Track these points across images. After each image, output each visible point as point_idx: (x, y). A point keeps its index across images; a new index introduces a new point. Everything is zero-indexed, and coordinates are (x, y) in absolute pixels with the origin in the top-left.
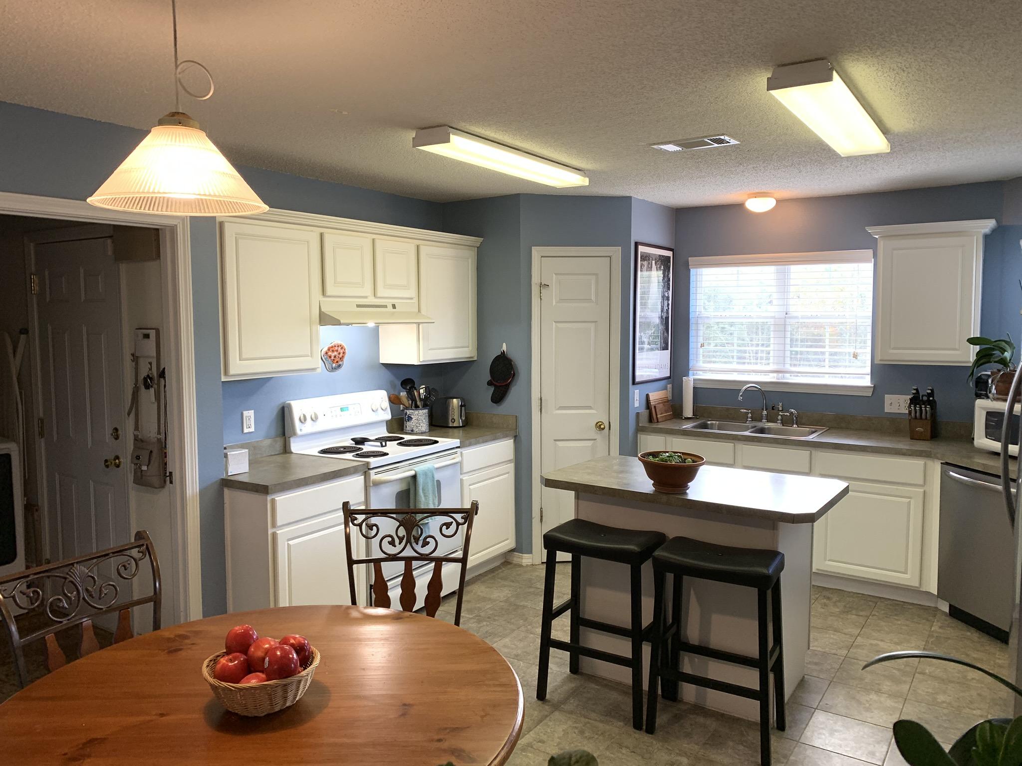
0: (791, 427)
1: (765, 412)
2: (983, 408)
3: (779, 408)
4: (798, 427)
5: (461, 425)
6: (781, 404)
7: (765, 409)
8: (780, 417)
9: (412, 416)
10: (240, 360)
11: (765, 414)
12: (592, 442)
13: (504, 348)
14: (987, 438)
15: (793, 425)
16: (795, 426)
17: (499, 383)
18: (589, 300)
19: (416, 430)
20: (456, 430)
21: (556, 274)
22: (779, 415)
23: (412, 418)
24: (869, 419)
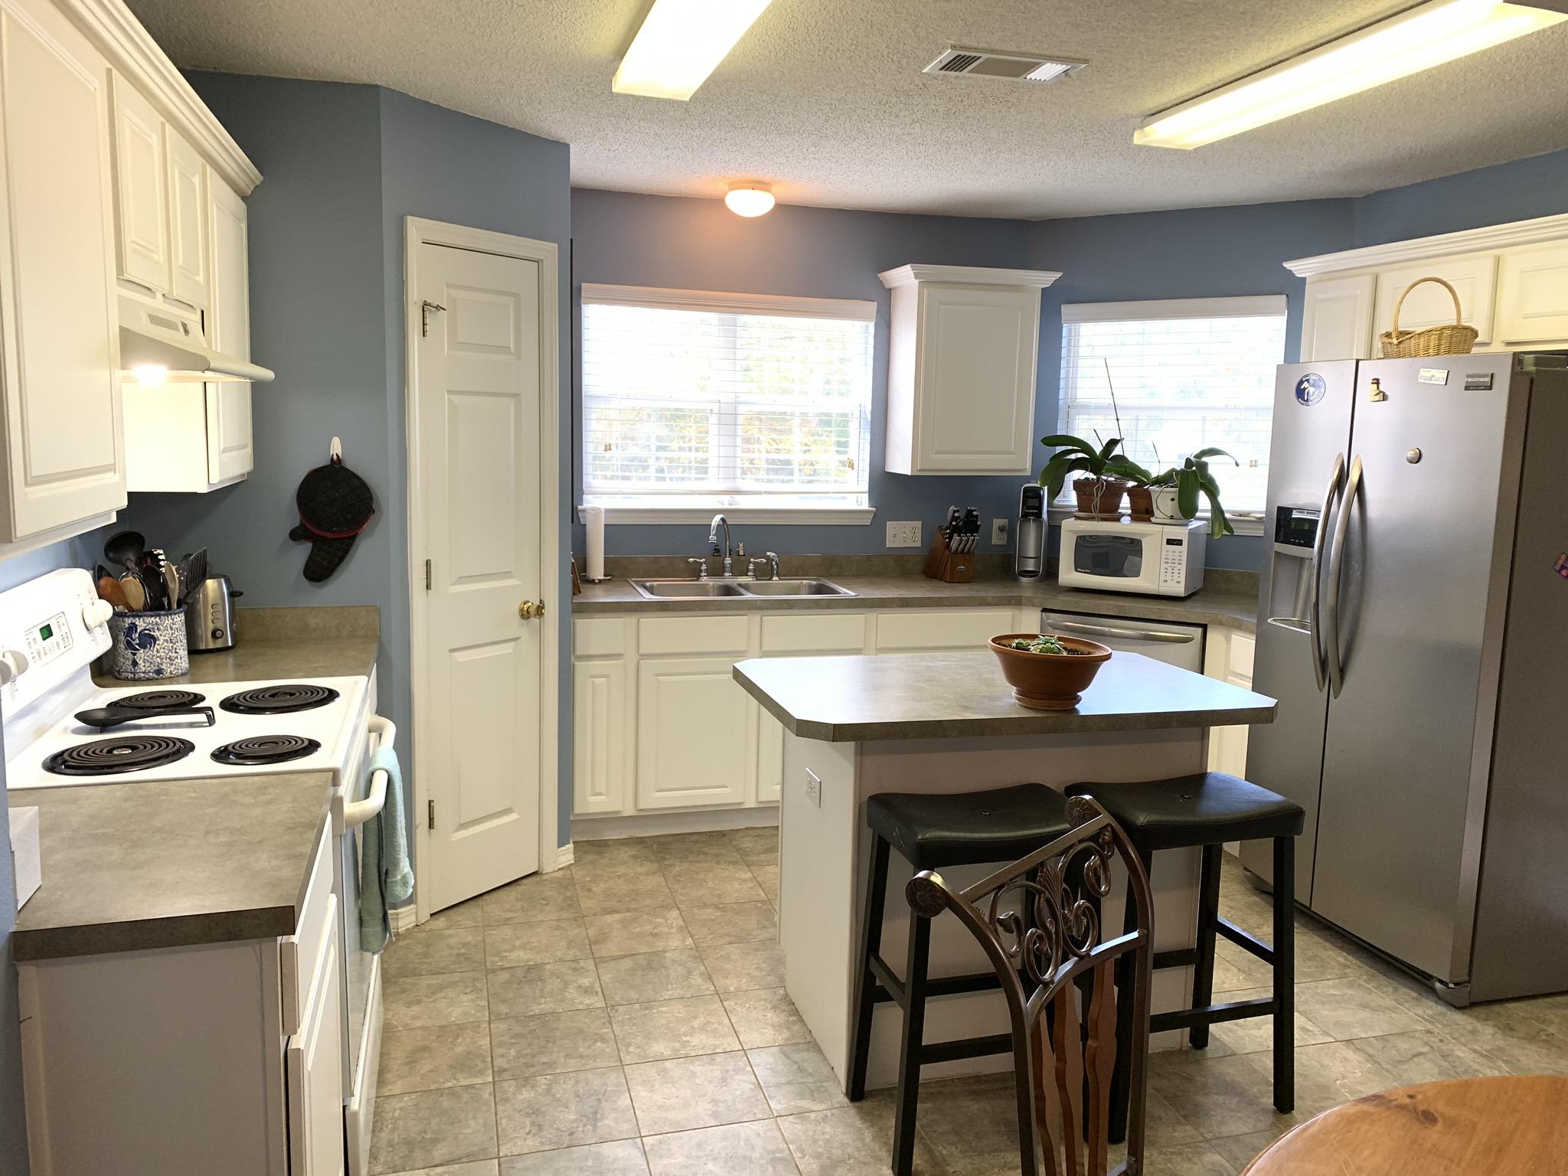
0: (769, 580)
1: (728, 561)
2: (1073, 532)
3: (739, 551)
4: (780, 579)
5: (230, 645)
6: (741, 545)
7: (728, 555)
8: (751, 567)
9: (156, 634)
10: (26, 484)
11: (729, 564)
12: (511, 645)
13: (336, 448)
14: (1077, 571)
15: (772, 577)
16: (774, 579)
17: (334, 532)
18: (505, 350)
19: (168, 669)
20: (221, 658)
21: (448, 285)
22: (750, 562)
23: (155, 639)
24: (869, 558)
